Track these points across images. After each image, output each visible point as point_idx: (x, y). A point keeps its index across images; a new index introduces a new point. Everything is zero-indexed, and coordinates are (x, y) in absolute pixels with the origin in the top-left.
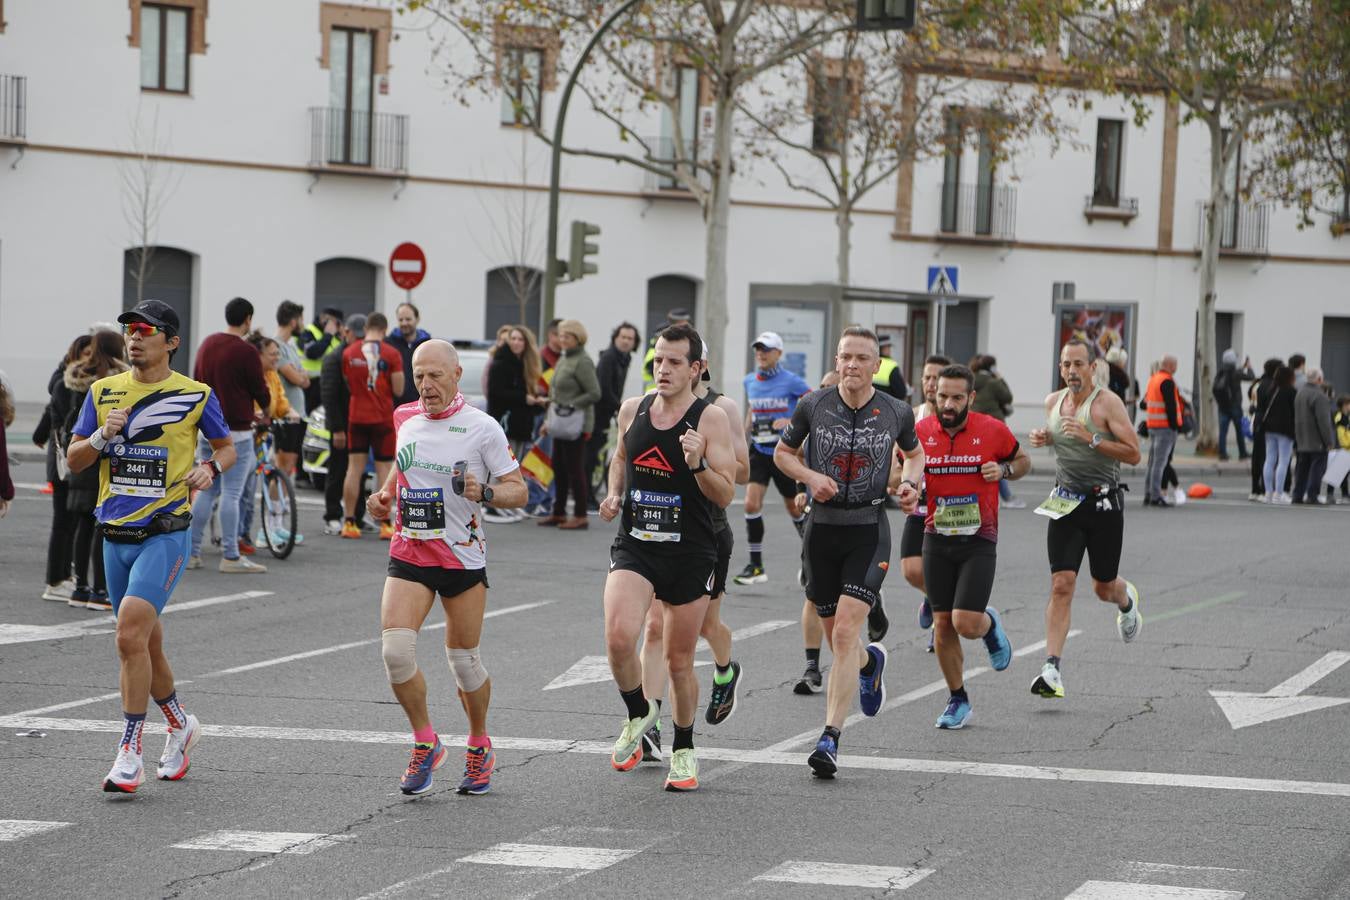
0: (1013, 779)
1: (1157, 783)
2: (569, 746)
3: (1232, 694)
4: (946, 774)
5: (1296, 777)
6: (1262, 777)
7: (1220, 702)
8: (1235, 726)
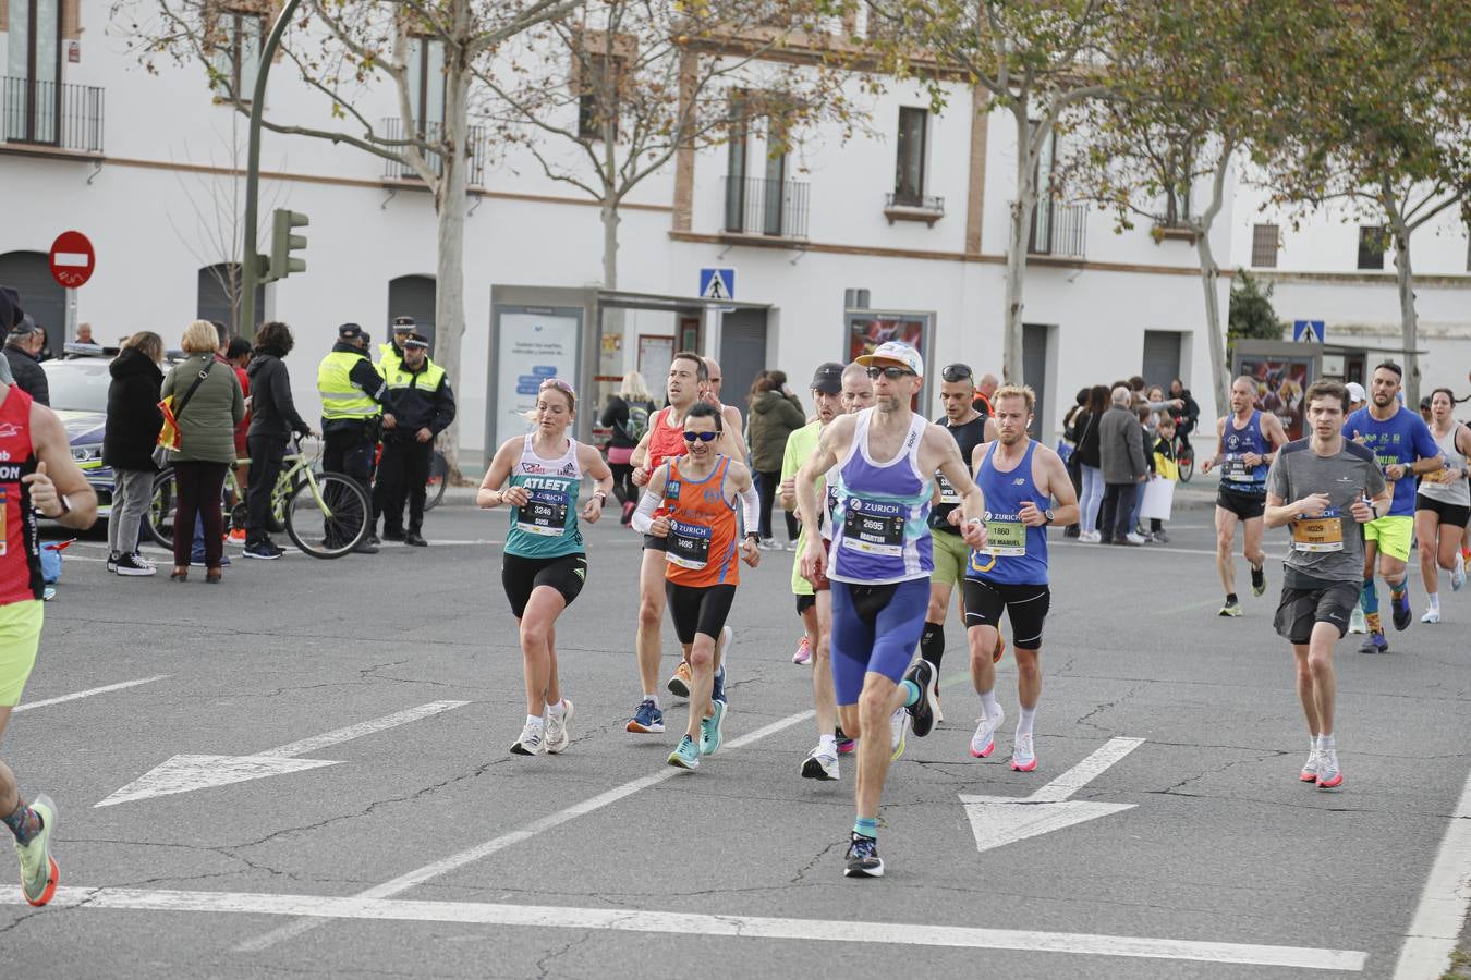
0: (679, 936)
1: (866, 940)
2: (87, 897)
3: (987, 798)
4: (591, 930)
5: (1044, 926)
6: (1002, 926)
7: (970, 811)
8: (982, 847)
